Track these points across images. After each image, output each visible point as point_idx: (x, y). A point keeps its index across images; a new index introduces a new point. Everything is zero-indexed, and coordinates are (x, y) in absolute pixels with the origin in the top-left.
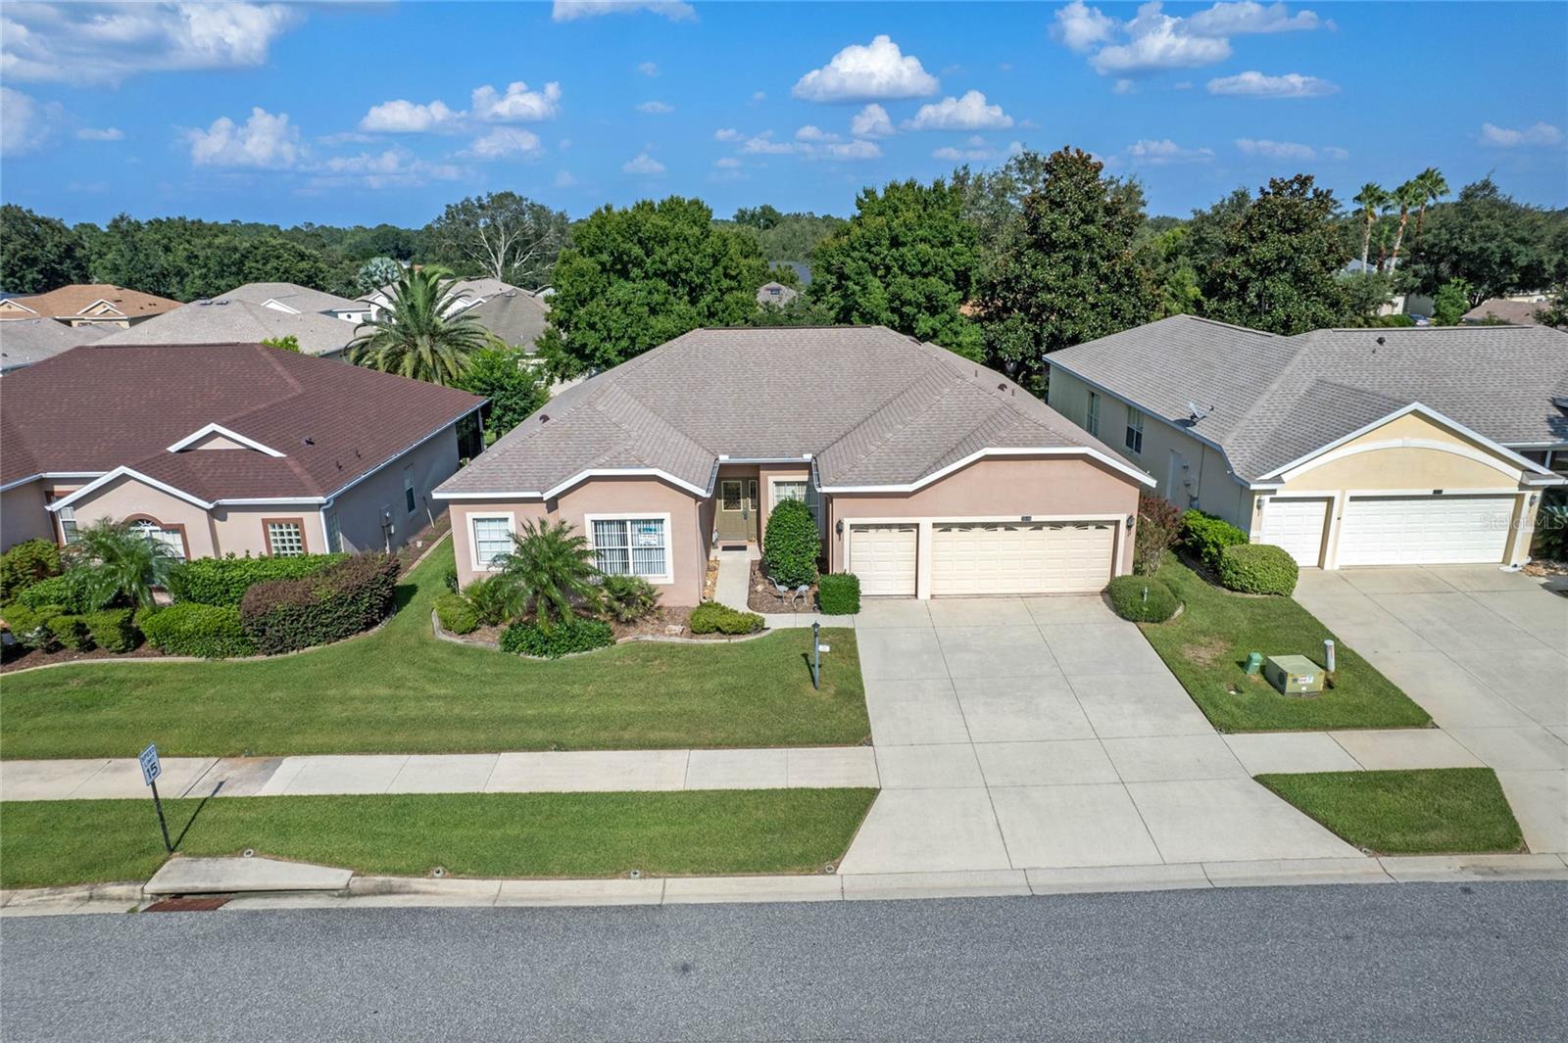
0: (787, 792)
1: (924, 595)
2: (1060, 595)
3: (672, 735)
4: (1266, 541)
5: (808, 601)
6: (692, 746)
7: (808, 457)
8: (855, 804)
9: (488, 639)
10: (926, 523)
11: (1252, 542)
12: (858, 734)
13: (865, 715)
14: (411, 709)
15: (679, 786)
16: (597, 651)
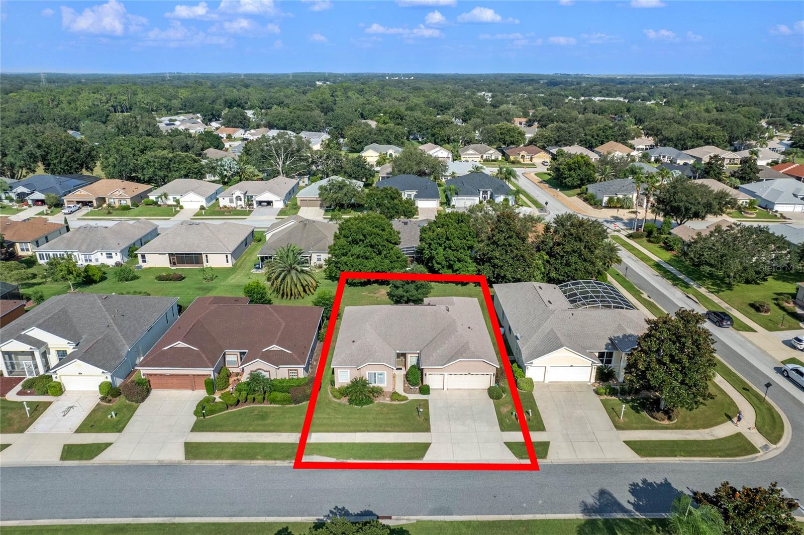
0: (414, 443)
1: (445, 389)
2: (477, 389)
3: (390, 429)
4: (529, 377)
5: (418, 391)
6: (395, 432)
7: (418, 352)
8: (426, 446)
9: (344, 400)
10: (446, 374)
11: (526, 377)
12: (428, 430)
13: (430, 425)
14: (333, 421)
15: (393, 442)
16: (371, 405)
